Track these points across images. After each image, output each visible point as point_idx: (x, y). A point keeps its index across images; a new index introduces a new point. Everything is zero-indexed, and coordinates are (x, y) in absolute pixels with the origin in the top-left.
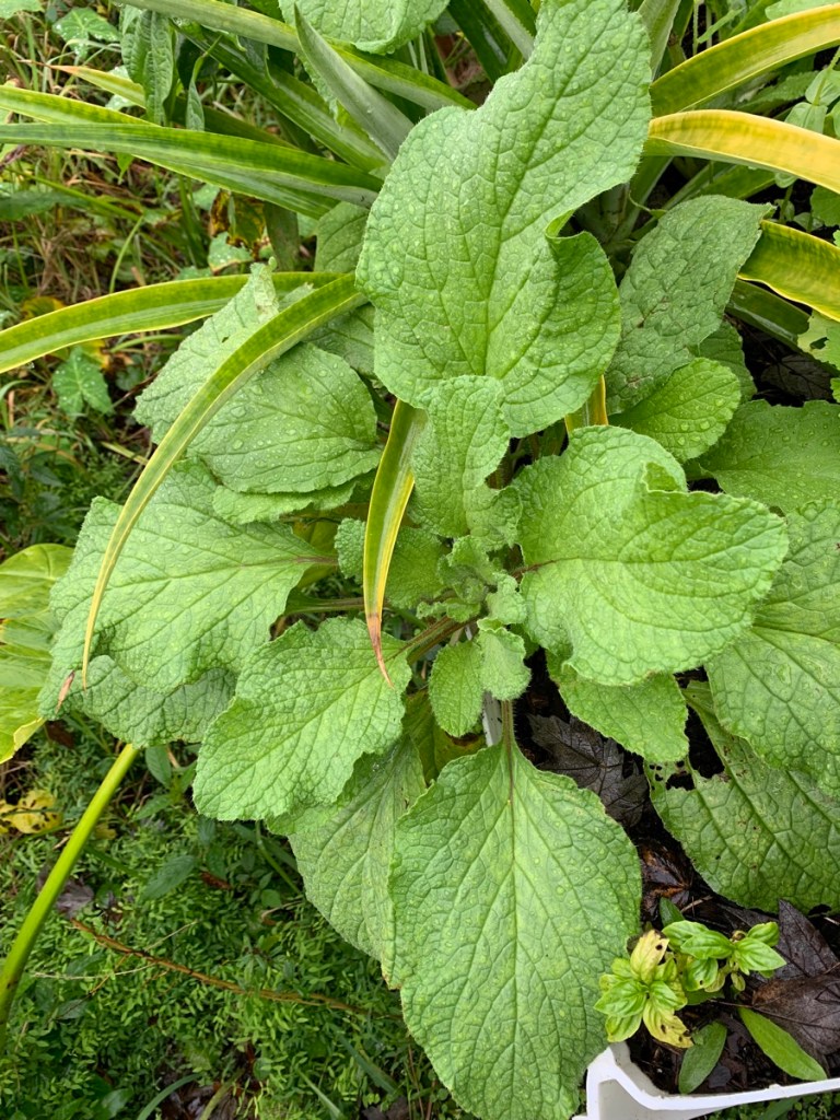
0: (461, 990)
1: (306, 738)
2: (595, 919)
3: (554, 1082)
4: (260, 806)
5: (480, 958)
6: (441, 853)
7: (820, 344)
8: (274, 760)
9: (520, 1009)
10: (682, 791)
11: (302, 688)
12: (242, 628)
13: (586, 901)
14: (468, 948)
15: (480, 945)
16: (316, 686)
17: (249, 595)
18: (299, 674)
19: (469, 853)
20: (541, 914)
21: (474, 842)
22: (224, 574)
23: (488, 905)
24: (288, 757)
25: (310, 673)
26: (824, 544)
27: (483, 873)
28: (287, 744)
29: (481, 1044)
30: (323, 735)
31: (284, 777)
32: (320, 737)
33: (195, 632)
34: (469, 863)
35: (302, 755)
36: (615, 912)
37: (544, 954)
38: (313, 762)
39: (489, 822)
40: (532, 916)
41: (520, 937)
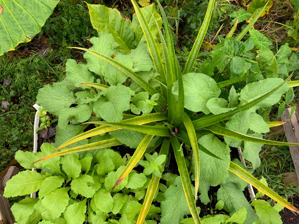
0: (49, 92)
1: (76, 74)
2: (53, 109)
3: (39, 102)
4: (67, 68)
5: (51, 95)
6: (63, 91)
7: (127, 157)
8: (73, 70)
9: (46, 99)
10: (68, 123)
11: (83, 73)
12: (91, 65)
13: (55, 108)
14: (52, 93)
15: (53, 95)
16: (83, 75)
17: (95, 66)
18: (85, 73)
19: (63, 94)
20: (55, 103)
21: (64, 95)
22: (98, 62)
23: (57, 96)
24: (73, 71)
25: (85, 75)
26: (83, 143)
27: (61, 96)
28: (75, 71)
29: (43, 94)
30: (77, 76)
31: (71, 71)
32: (76, 76)
33: (90, 58)
34: (62, 94)
35: (74, 73)
36: (53, 111)
37: (51, 102)
38: (73, 75)
39: (67, 98)
40: (55, 101)
41: (53, 100)
